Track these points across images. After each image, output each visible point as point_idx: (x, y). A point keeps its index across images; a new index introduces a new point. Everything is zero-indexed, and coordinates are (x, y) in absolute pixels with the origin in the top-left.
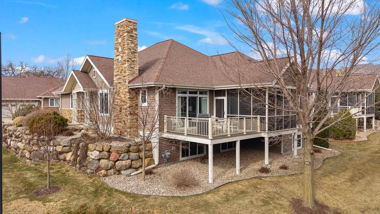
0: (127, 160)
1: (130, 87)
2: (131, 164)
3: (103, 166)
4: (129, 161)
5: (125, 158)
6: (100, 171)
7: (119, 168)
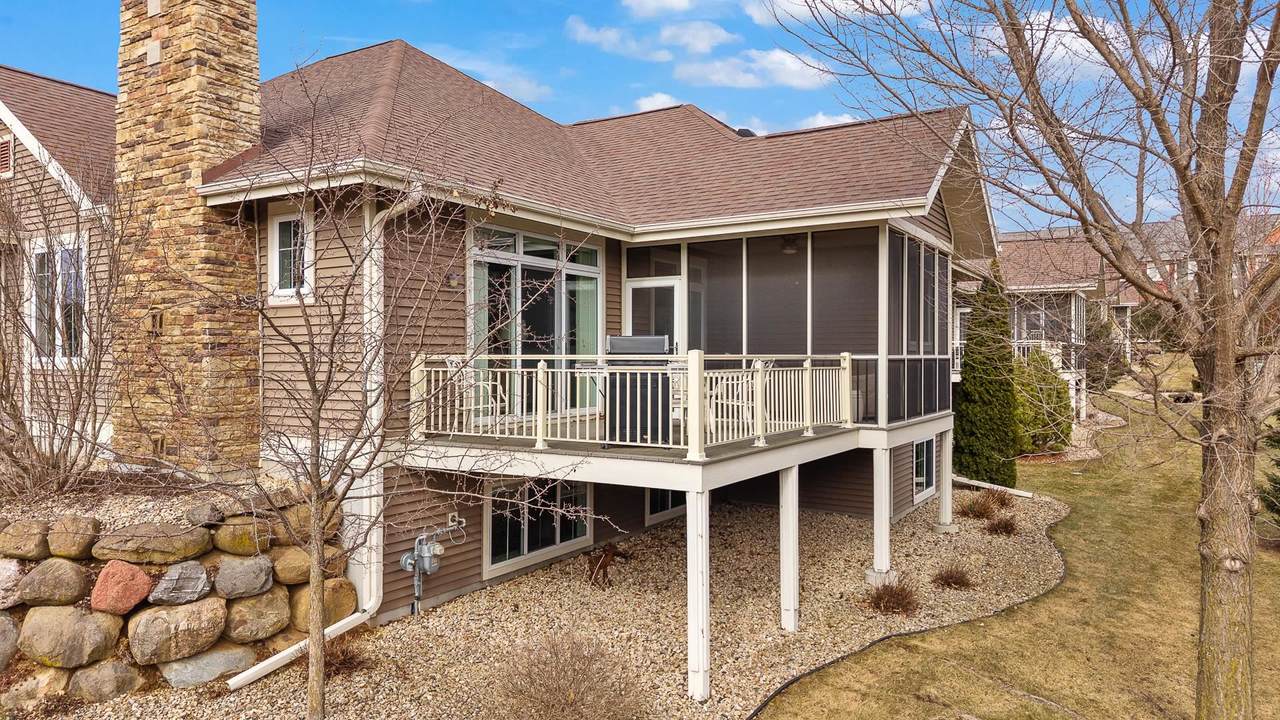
0: (197, 600)
1: (211, 202)
2: (228, 622)
3: (42, 647)
4: (212, 608)
5: (188, 593)
6: (24, 677)
7: (149, 649)
